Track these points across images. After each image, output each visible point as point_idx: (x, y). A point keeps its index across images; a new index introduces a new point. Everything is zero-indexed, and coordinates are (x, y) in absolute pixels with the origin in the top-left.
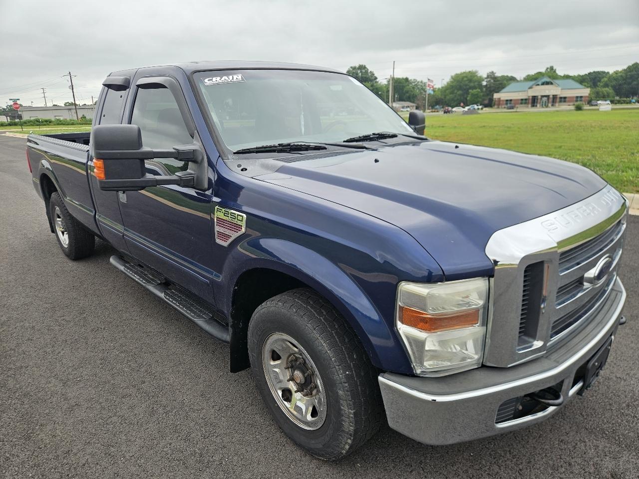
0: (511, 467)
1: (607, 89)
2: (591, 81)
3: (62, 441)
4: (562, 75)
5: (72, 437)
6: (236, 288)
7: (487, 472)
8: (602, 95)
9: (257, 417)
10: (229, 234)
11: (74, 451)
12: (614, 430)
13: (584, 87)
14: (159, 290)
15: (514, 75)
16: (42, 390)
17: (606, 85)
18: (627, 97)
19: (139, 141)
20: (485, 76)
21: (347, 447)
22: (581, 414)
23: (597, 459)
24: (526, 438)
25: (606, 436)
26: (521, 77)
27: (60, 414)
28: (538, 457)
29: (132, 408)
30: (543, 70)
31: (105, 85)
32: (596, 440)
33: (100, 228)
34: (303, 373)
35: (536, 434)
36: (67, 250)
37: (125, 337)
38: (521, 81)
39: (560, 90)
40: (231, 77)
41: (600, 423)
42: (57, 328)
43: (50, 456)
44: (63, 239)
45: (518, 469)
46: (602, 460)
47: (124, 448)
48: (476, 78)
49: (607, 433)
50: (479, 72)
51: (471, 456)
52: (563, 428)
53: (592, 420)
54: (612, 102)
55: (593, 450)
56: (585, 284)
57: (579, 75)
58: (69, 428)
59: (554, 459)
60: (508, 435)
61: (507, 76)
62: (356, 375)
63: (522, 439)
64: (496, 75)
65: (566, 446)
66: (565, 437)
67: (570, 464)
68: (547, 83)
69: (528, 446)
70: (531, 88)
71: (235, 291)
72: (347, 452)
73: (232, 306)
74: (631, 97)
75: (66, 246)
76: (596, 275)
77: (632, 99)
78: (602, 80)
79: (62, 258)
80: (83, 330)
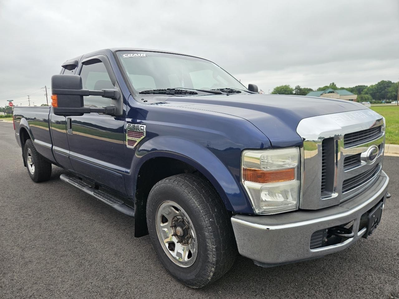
0: (324, 291)
1: (367, 95)
2: (357, 91)
3: (17, 282)
4: (340, 87)
5: (25, 280)
6: (139, 176)
7: (307, 295)
8: (365, 99)
9: (152, 266)
10: (135, 140)
11: (25, 288)
12: (390, 268)
13: (353, 94)
14: (90, 191)
15: (311, 88)
16: (7, 254)
17: (366, 93)
18: (380, 100)
19: (80, 85)
20: (294, 88)
21: (212, 274)
22: (368, 260)
23: (381, 285)
24: (332, 274)
25: (385, 272)
26: (315, 89)
27: (18, 267)
28: (341, 285)
29: (67, 263)
30: (328, 85)
31: (63, 66)
32: (379, 274)
33: (55, 156)
34: (182, 227)
35: (339, 272)
36: (33, 176)
37: (67, 223)
38: (315, 91)
39: (339, 96)
40: (139, 55)
41: (380, 264)
42: (22, 219)
43: (8, 292)
44: (31, 169)
45: (328, 292)
46: (384, 286)
47: (60, 286)
48: (288, 89)
49: (386, 270)
50: (291, 86)
51: (296, 285)
52: (356, 268)
53: (375, 263)
54: (371, 103)
55: (377, 280)
56: (362, 161)
57: (350, 88)
58: (23, 275)
59: (352, 286)
60: (320, 273)
61: (307, 88)
62: (217, 222)
63: (330, 275)
64: (301, 87)
65: (359, 278)
66: (358, 273)
67: (363, 289)
68: (331, 92)
69: (334, 279)
70: (322, 95)
71: (138, 178)
72: (212, 278)
73: (137, 189)
74: (382, 100)
75: (33, 174)
76: (368, 156)
77: (383, 100)
78: (364, 90)
79: (30, 181)
80: (39, 220)
